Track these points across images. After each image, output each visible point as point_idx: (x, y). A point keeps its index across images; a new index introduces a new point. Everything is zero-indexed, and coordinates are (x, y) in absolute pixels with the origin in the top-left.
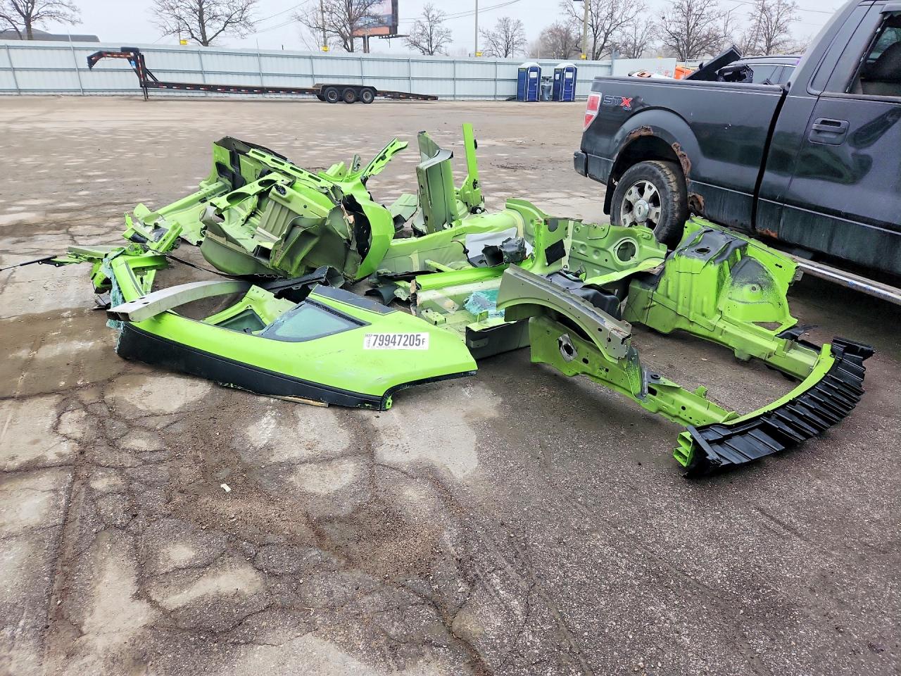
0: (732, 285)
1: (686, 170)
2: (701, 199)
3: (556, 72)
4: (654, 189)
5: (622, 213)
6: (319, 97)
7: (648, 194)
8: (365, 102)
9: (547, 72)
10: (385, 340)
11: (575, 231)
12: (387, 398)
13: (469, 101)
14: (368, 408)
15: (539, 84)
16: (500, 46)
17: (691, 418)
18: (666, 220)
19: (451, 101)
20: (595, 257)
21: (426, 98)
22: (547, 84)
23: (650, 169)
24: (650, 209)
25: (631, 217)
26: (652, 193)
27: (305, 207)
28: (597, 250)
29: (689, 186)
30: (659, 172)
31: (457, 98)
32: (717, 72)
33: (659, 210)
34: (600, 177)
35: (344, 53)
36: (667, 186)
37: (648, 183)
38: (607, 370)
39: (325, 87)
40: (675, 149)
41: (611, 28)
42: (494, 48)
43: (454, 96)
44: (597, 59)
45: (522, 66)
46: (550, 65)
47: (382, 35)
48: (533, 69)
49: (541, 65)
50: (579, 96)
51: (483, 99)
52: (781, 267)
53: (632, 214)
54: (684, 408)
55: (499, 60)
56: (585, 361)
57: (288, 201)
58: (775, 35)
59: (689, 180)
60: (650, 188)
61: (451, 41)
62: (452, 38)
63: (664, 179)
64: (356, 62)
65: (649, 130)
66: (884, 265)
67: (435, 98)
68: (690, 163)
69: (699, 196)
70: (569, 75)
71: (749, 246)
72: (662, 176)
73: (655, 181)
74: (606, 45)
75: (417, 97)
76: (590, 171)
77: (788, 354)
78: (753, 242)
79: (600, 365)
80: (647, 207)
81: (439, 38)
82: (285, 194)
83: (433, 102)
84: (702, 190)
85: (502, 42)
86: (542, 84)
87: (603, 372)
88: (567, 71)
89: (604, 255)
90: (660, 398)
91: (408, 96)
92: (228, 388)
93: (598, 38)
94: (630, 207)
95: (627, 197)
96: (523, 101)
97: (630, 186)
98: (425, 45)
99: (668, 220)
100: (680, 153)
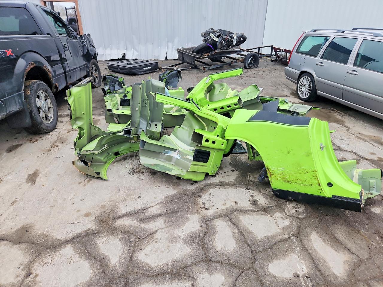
1: (51, 76)
2: (57, 85)
4: (44, 92)
26: (44, 95)
59: (53, 79)
65: (33, 64)
76: (8, 110)
84: (57, 81)
100: (47, 69)
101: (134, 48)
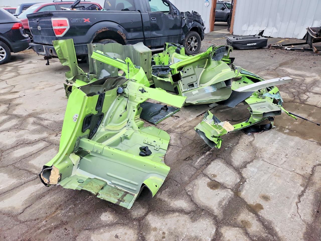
29: (126, 42)
40: (119, 33)
65: (106, 29)
68: (125, 36)
100: (121, 33)
101: (275, 26)
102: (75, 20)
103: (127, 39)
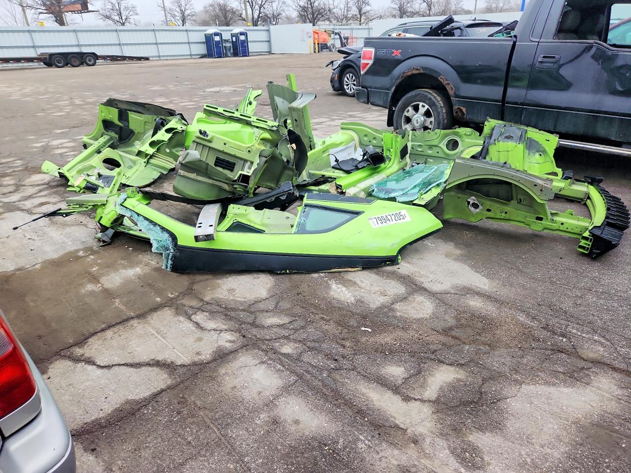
0: (529, 154)
1: (451, 92)
2: (464, 110)
3: (232, 35)
4: (427, 107)
5: (403, 124)
6: (45, 64)
7: (422, 110)
8: (89, 65)
9: (226, 36)
10: (383, 220)
11: (414, 137)
12: (398, 256)
13: (171, 60)
14: (389, 265)
15: (222, 45)
16: (177, 18)
17: (567, 228)
18: (439, 125)
19: (157, 60)
20: (430, 152)
21: (139, 59)
22: (228, 45)
23: (423, 94)
24: (425, 120)
25: (411, 126)
26: (425, 109)
27: (225, 144)
28: (431, 147)
29: (454, 102)
30: (430, 96)
31: (162, 58)
32: (439, 32)
33: (432, 119)
34: (381, 103)
35: (56, 26)
36: (437, 104)
37: (421, 104)
38: (506, 213)
39: (51, 55)
40: (442, 80)
41: (263, 4)
42: (173, 19)
43: (159, 56)
44: (256, 25)
45: (207, 32)
46: (227, 31)
47: (74, 11)
48: (216, 34)
49: (221, 31)
50: (251, 53)
51: (183, 57)
52: (549, 141)
53: (411, 124)
54: (562, 224)
55: (178, 28)
56: (489, 210)
57: (210, 141)
58: (363, 7)
59: (454, 99)
60: (423, 106)
61: (137, 14)
62: (137, 12)
63: (434, 100)
64: (71, 34)
65: (419, 70)
66: (590, 133)
67: (147, 59)
68: (454, 88)
69: (462, 108)
70: (242, 38)
71: (528, 131)
72: (432, 98)
73: (427, 101)
74: (261, 15)
75: (131, 58)
76: (371, 100)
77: (571, 188)
78: (529, 129)
79: (500, 211)
80: (422, 118)
81: (127, 12)
82: (207, 136)
83: (147, 62)
84: (465, 104)
85: (178, 15)
86: (224, 45)
87: (503, 215)
88: (240, 35)
89: (436, 149)
90: (546, 221)
91: (124, 58)
92: (286, 273)
93: (254, 10)
94: (408, 120)
95: (406, 114)
96: (213, 58)
97: (407, 107)
98: (117, 18)
99: (441, 124)
100: (446, 82)
102: (382, 53)
103: (457, 96)
